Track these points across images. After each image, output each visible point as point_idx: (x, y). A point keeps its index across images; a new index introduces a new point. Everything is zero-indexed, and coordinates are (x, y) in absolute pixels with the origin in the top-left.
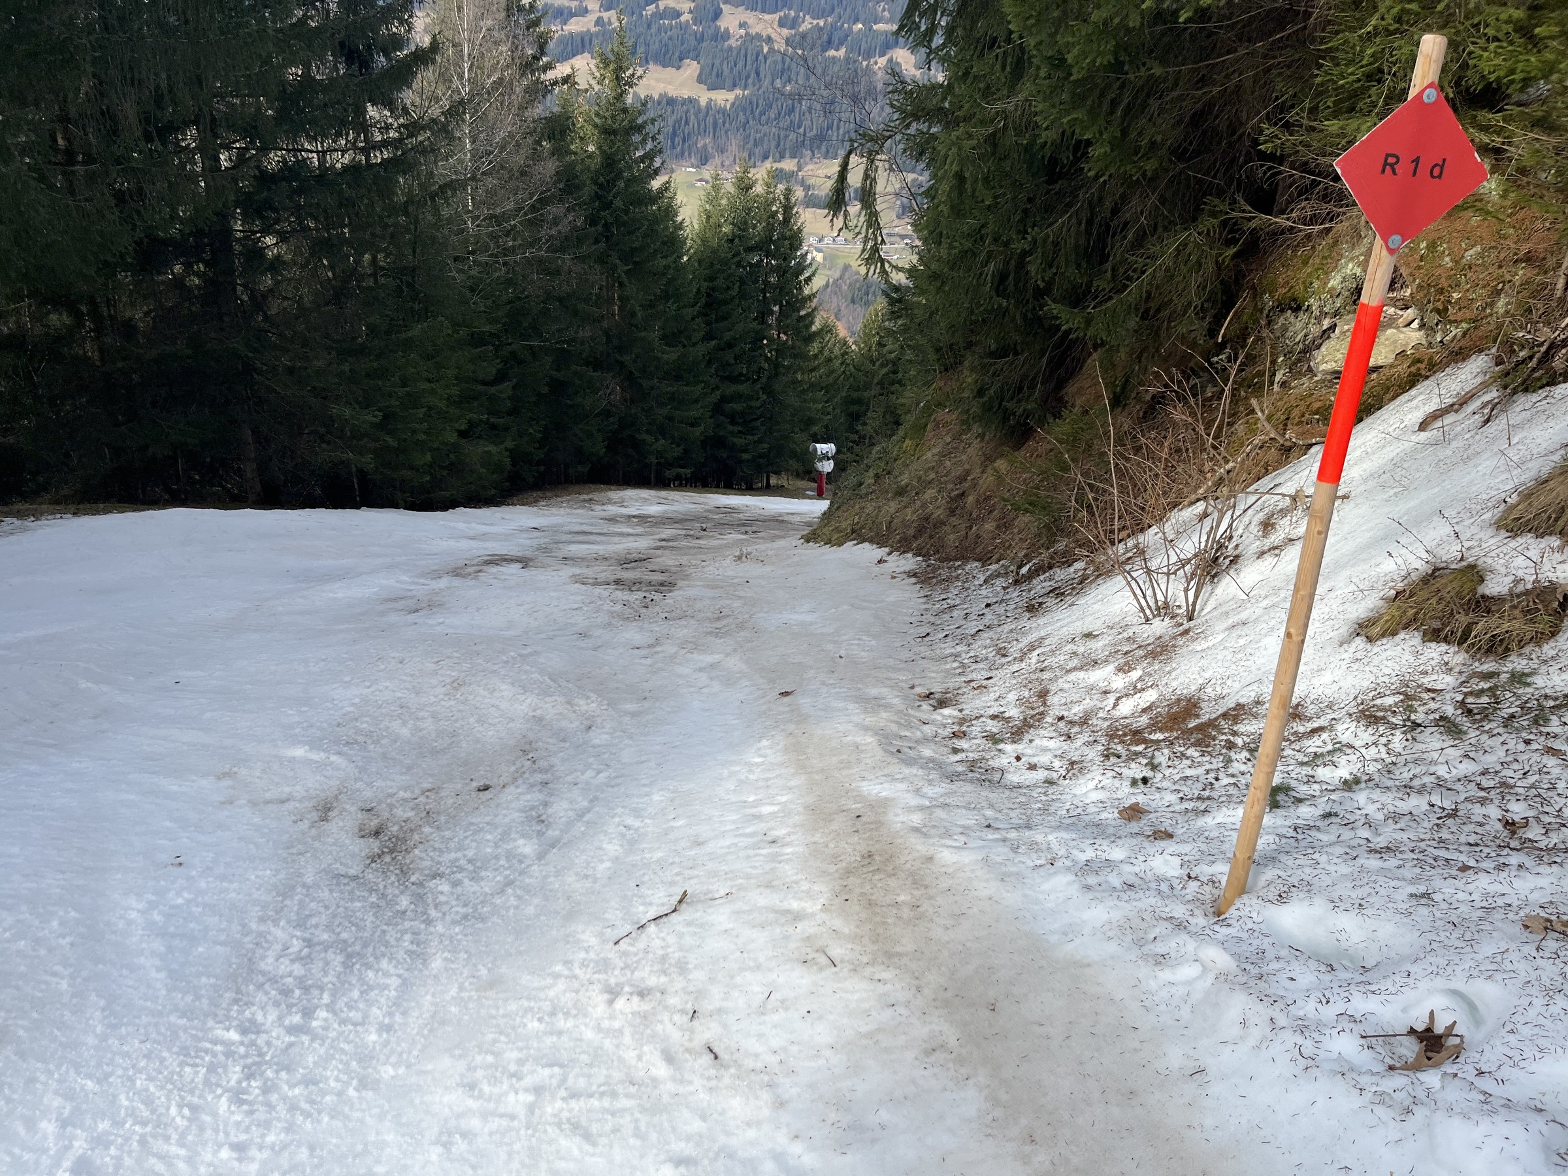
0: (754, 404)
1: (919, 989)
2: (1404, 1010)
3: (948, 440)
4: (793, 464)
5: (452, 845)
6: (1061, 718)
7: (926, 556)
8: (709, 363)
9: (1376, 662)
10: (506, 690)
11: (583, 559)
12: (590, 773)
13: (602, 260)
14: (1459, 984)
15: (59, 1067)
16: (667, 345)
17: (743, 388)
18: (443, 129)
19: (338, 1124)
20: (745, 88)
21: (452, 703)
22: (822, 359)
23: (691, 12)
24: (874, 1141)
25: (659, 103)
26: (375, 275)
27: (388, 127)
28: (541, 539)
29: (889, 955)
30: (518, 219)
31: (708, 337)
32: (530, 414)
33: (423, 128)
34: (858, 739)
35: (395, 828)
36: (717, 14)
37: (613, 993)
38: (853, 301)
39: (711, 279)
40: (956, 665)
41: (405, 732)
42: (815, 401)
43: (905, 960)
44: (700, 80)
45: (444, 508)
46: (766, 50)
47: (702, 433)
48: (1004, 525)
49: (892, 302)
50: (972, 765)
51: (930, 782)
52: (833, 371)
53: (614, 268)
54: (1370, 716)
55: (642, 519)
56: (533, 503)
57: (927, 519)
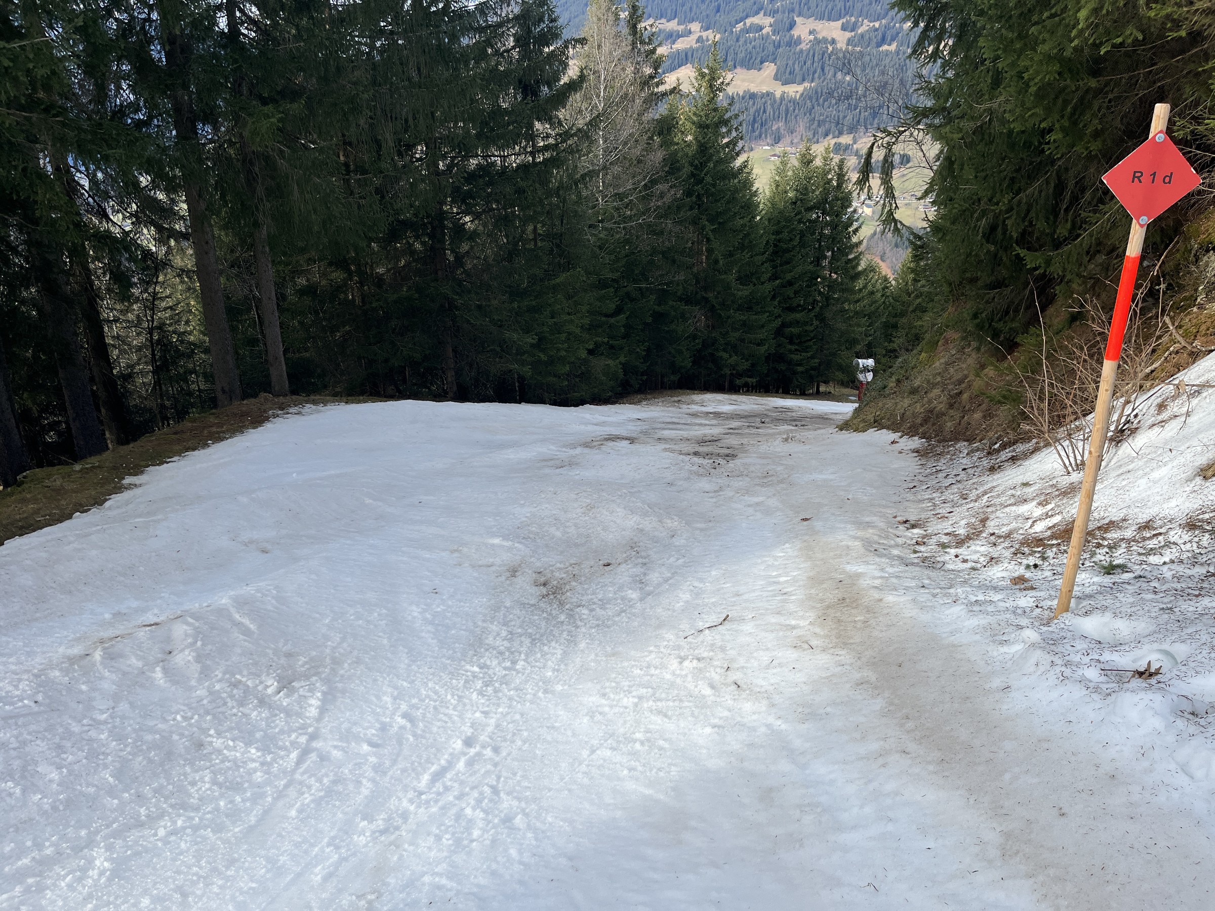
0: (809, 328)
1: (859, 658)
2: (1134, 661)
3: (954, 352)
4: (839, 375)
5: (589, 592)
6: (993, 534)
7: (929, 439)
8: (774, 298)
9: (1205, 493)
10: (620, 512)
11: (672, 440)
12: (672, 560)
13: (695, 222)
14: (1166, 646)
15: (388, 676)
16: (741, 284)
17: (798, 316)
18: (585, 135)
19: (533, 706)
20: (812, 82)
21: (587, 518)
22: (865, 292)
23: (771, 26)
24: (820, 719)
25: (743, 98)
26: (535, 240)
27: (548, 136)
28: (645, 427)
29: (845, 644)
30: (634, 196)
31: (774, 277)
32: (638, 338)
33: (572, 136)
34: (850, 544)
35: (555, 583)
36: (792, 25)
37: (682, 659)
38: (897, 246)
39: (778, 233)
40: (930, 504)
41: (558, 534)
42: (859, 325)
43: (853, 646)
44: (776, 78)
45: (576, 405)
46: (830, 48)
47: (766, 351)
48: (988, 415)
49: (916, 248)
50: (924, 559)
51: (892, 566)
52: (876, 302)
53: (703, 228)
54: (1192, 525)
55: (717, 415)
56: (639, 402)
57: (931, 411)
